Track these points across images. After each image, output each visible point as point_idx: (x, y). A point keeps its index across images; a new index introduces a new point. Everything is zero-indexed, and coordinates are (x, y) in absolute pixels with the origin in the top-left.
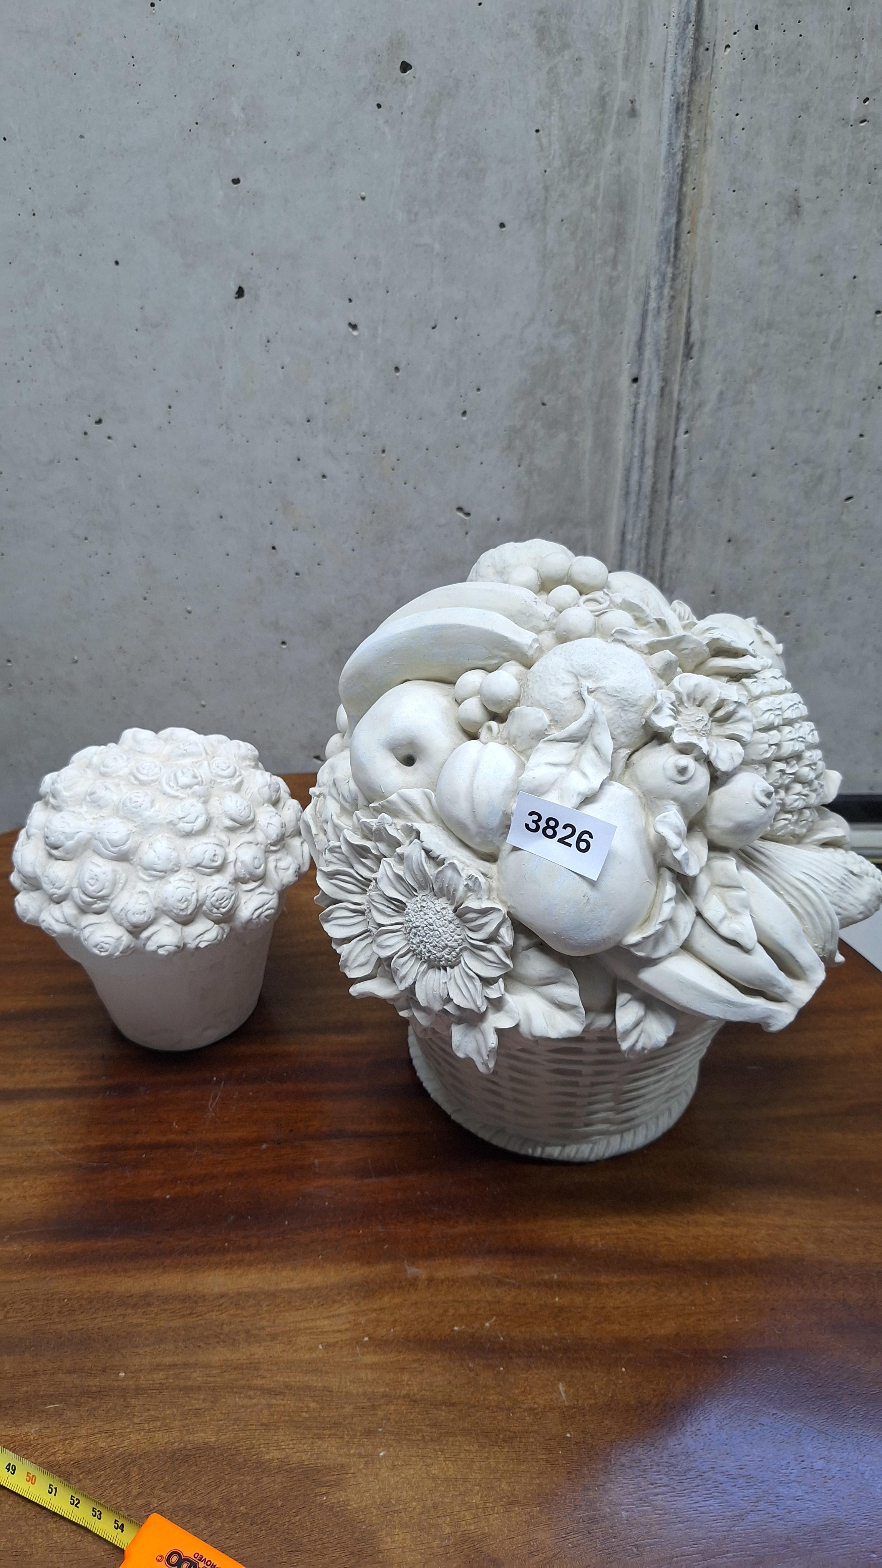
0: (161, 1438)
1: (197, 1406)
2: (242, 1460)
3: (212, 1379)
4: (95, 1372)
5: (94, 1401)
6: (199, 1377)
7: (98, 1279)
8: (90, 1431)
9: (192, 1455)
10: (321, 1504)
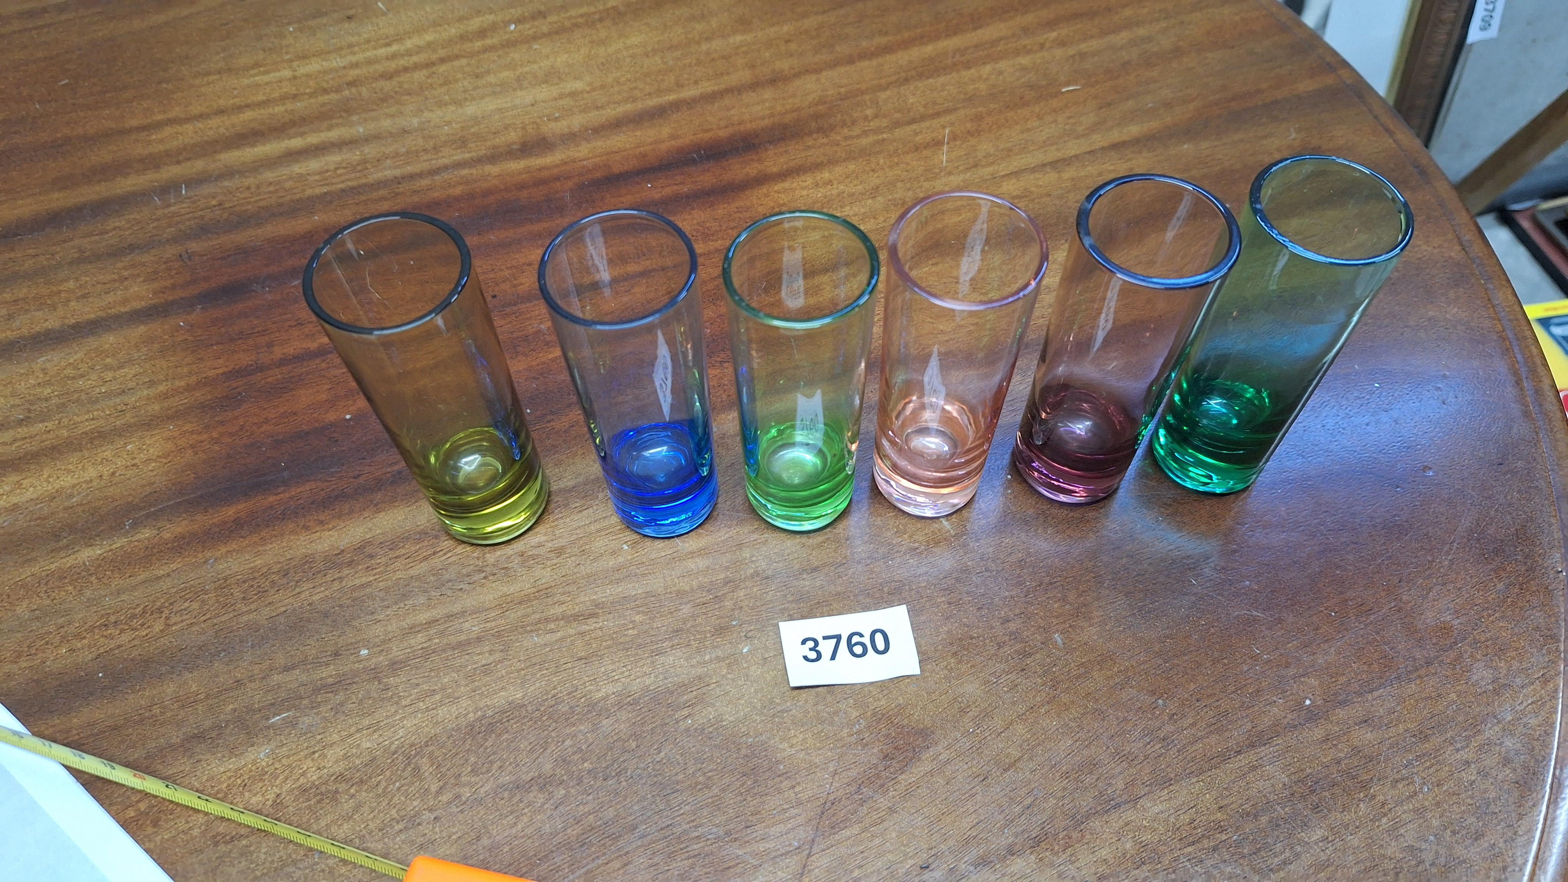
0: (447, 713)
1: (484, 662)
2: (566, 708)
3: (493, 624)
4: (324, 659)
5: (336, 695)
6: (474, 626)
7: (284, 544)
8: (343, 733)
9: (496, 722)
10: (687, 730)
